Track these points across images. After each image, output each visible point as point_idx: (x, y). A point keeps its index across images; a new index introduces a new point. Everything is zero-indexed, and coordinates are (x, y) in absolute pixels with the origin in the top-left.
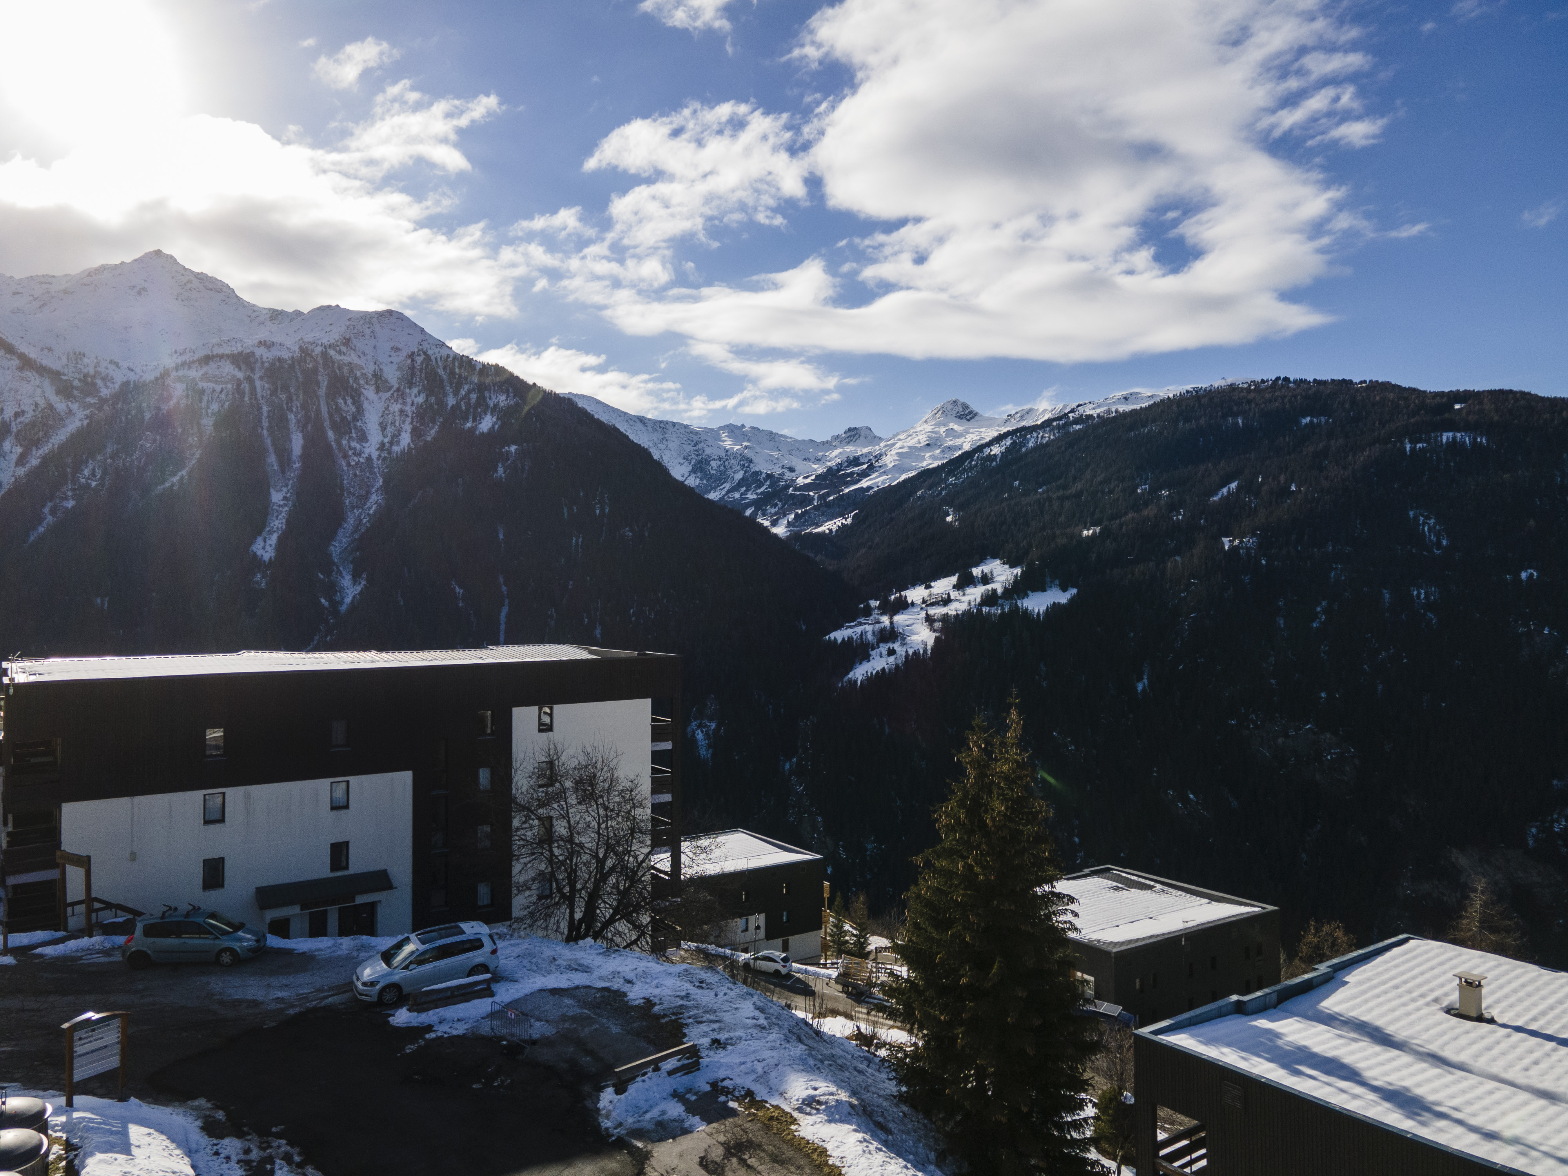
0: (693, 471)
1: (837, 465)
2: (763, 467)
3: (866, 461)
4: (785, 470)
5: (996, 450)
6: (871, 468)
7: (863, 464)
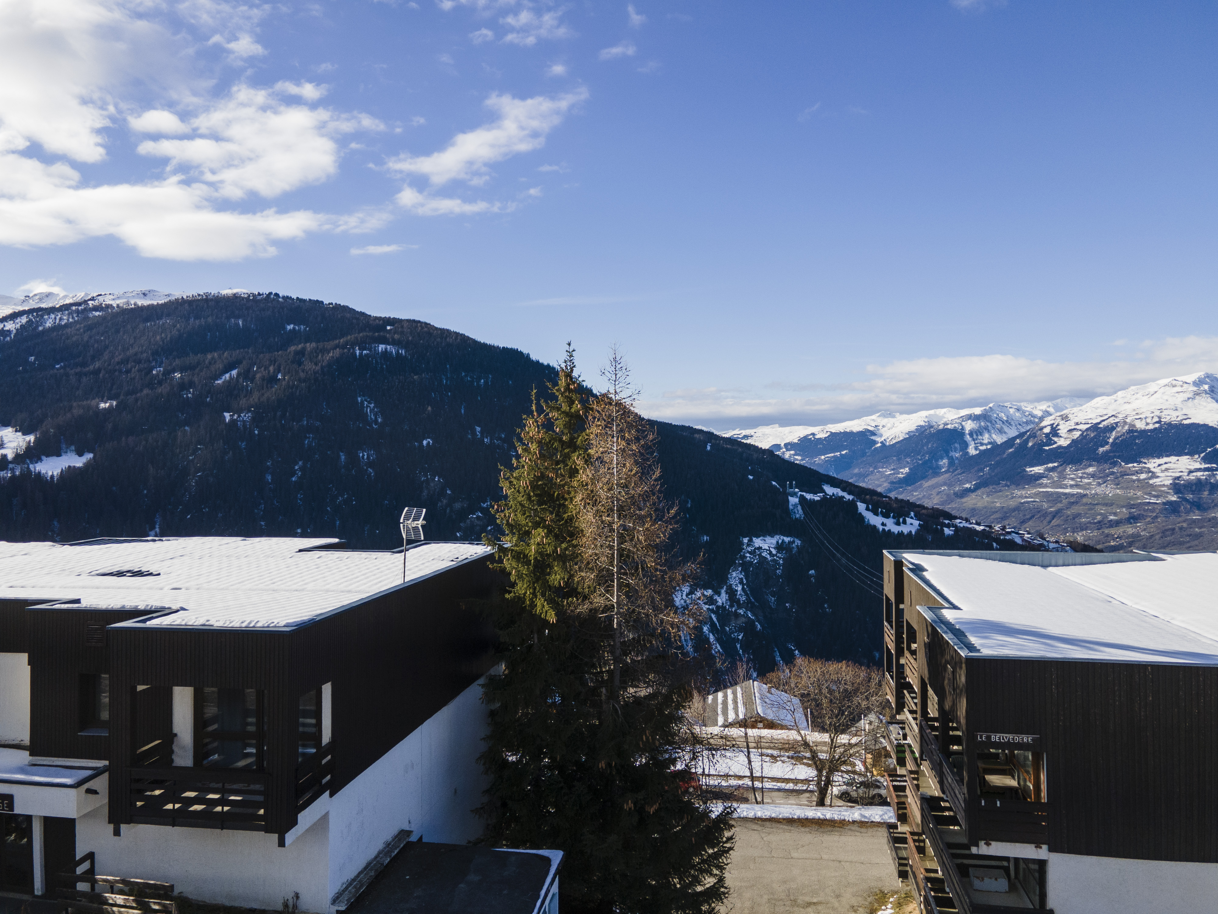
5: (11, 325)
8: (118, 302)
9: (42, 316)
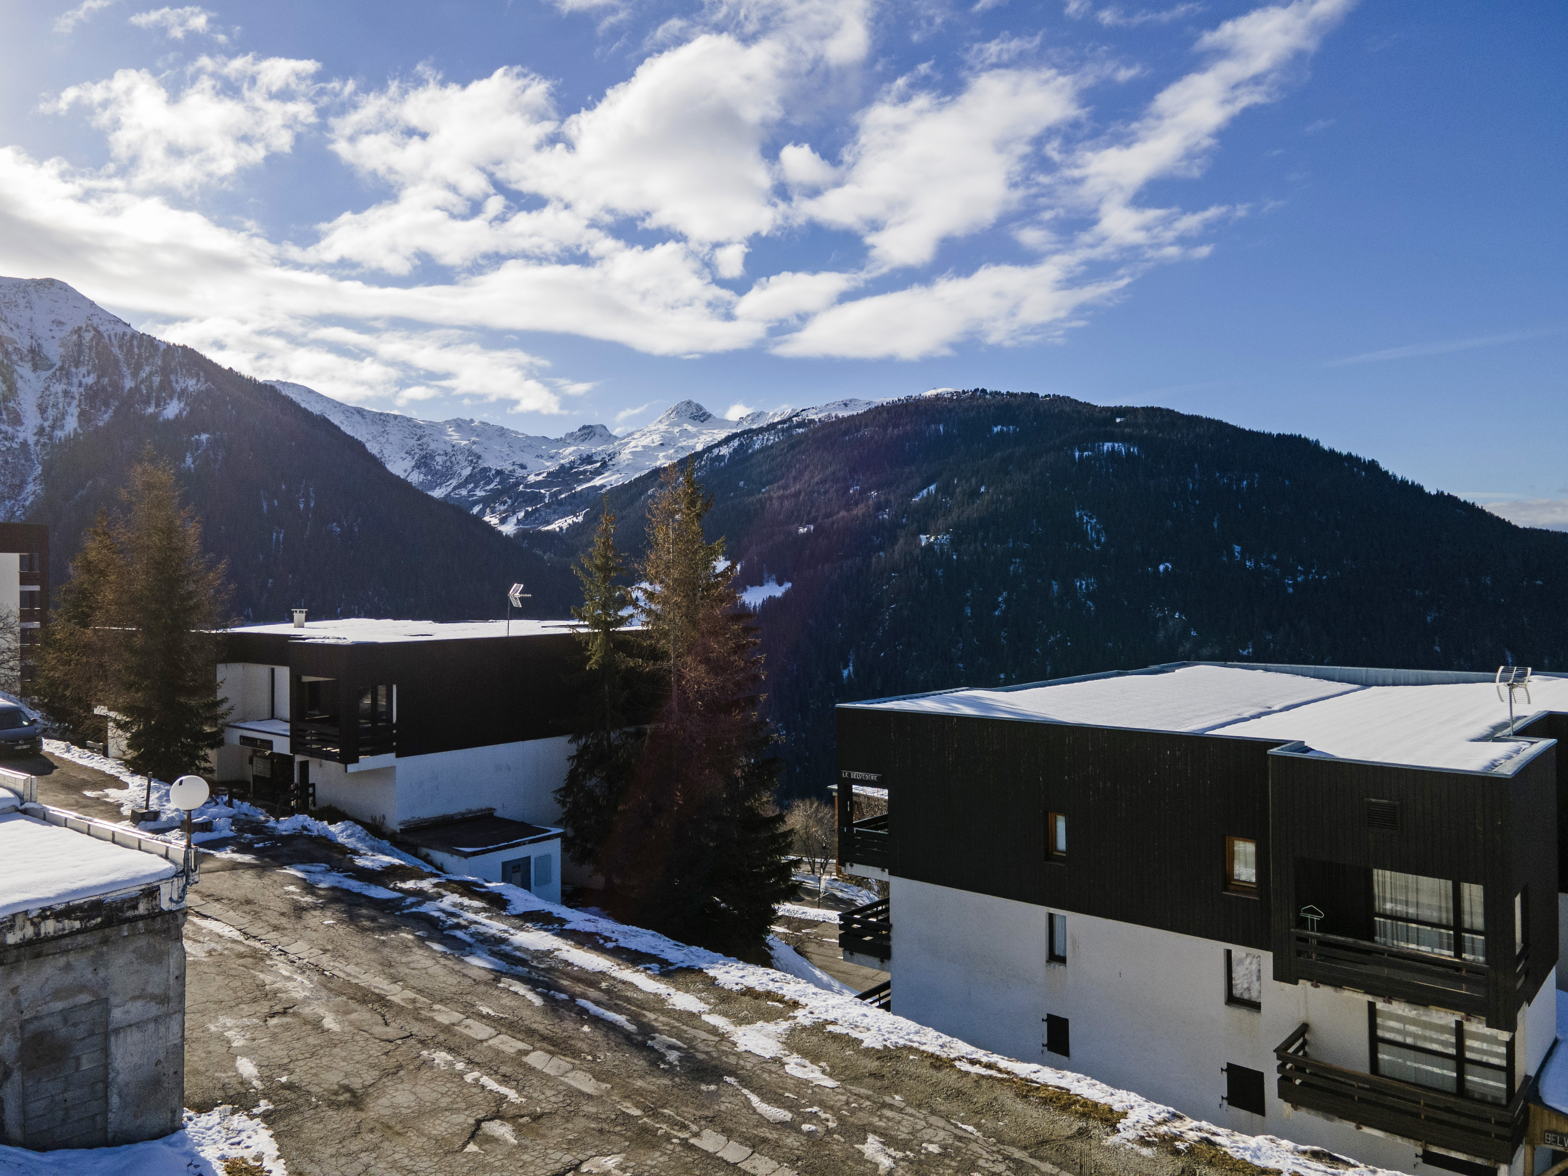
0: (417, 466)
1: (569, 463)
2: (492, 463)
3: (600, 458)
4: (516, 467)
5: (725, 451)
6: (604, 465)
7: (597, 462)
8: (820, 416)
9: (752, 438)
